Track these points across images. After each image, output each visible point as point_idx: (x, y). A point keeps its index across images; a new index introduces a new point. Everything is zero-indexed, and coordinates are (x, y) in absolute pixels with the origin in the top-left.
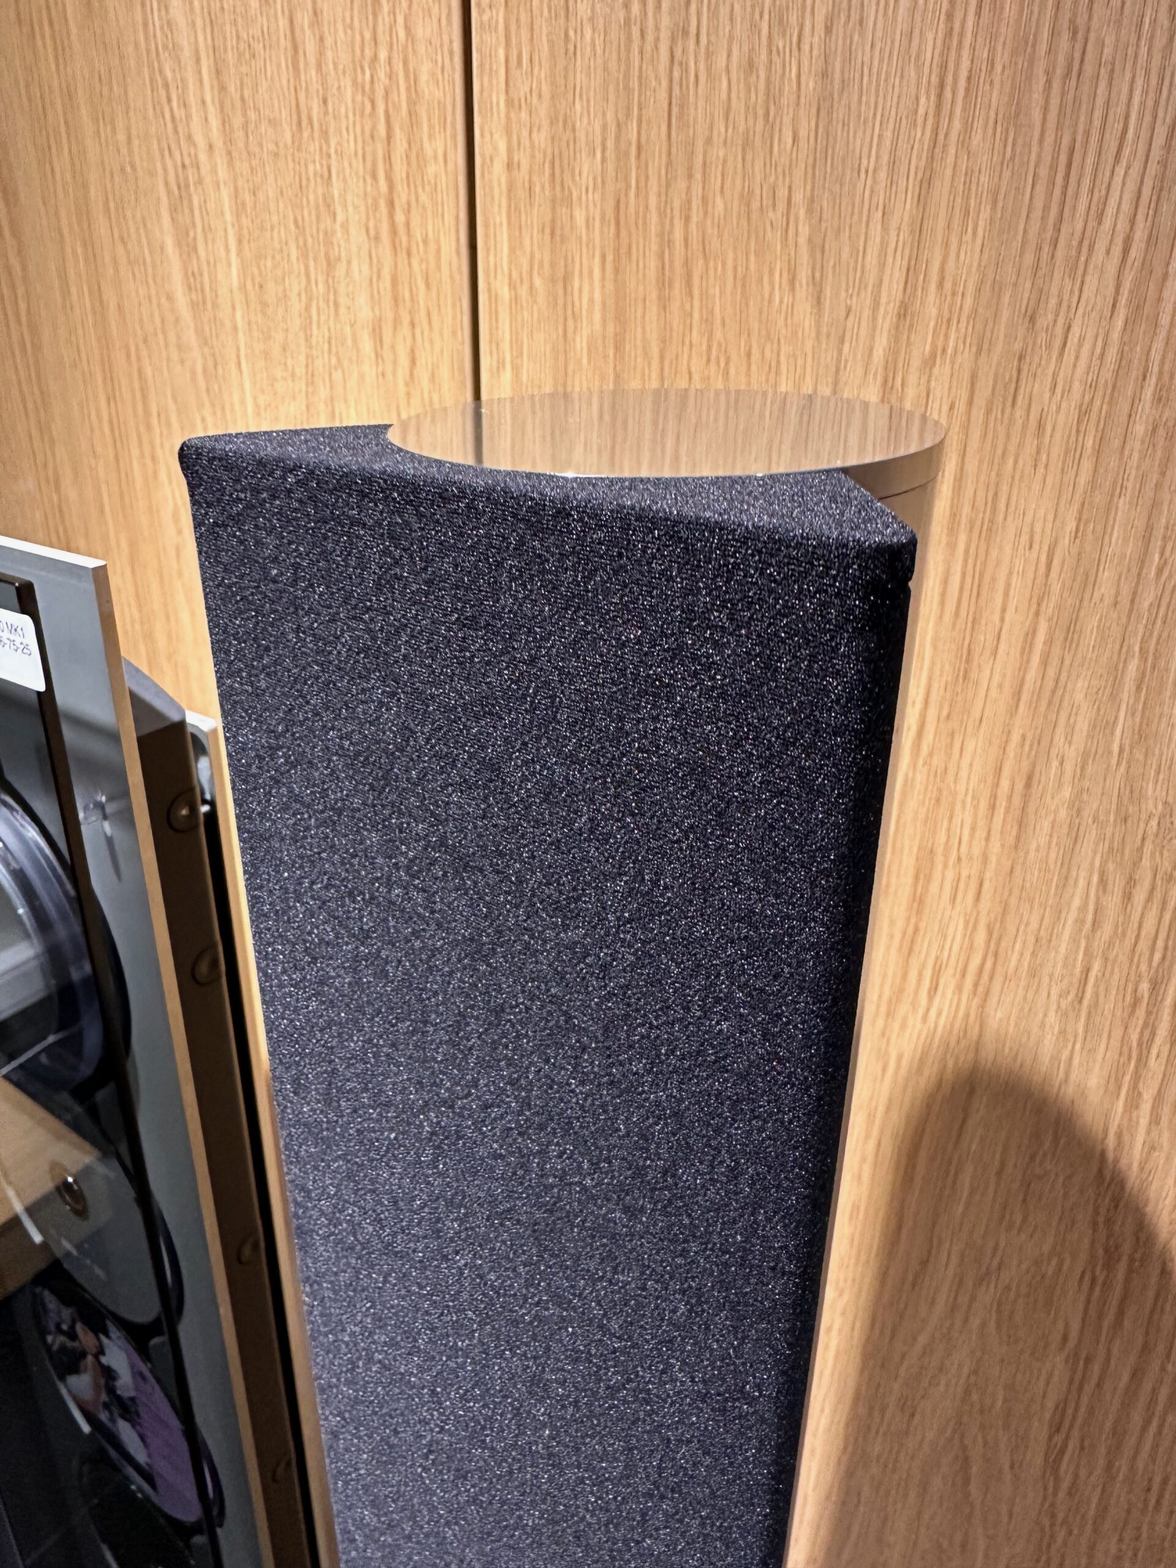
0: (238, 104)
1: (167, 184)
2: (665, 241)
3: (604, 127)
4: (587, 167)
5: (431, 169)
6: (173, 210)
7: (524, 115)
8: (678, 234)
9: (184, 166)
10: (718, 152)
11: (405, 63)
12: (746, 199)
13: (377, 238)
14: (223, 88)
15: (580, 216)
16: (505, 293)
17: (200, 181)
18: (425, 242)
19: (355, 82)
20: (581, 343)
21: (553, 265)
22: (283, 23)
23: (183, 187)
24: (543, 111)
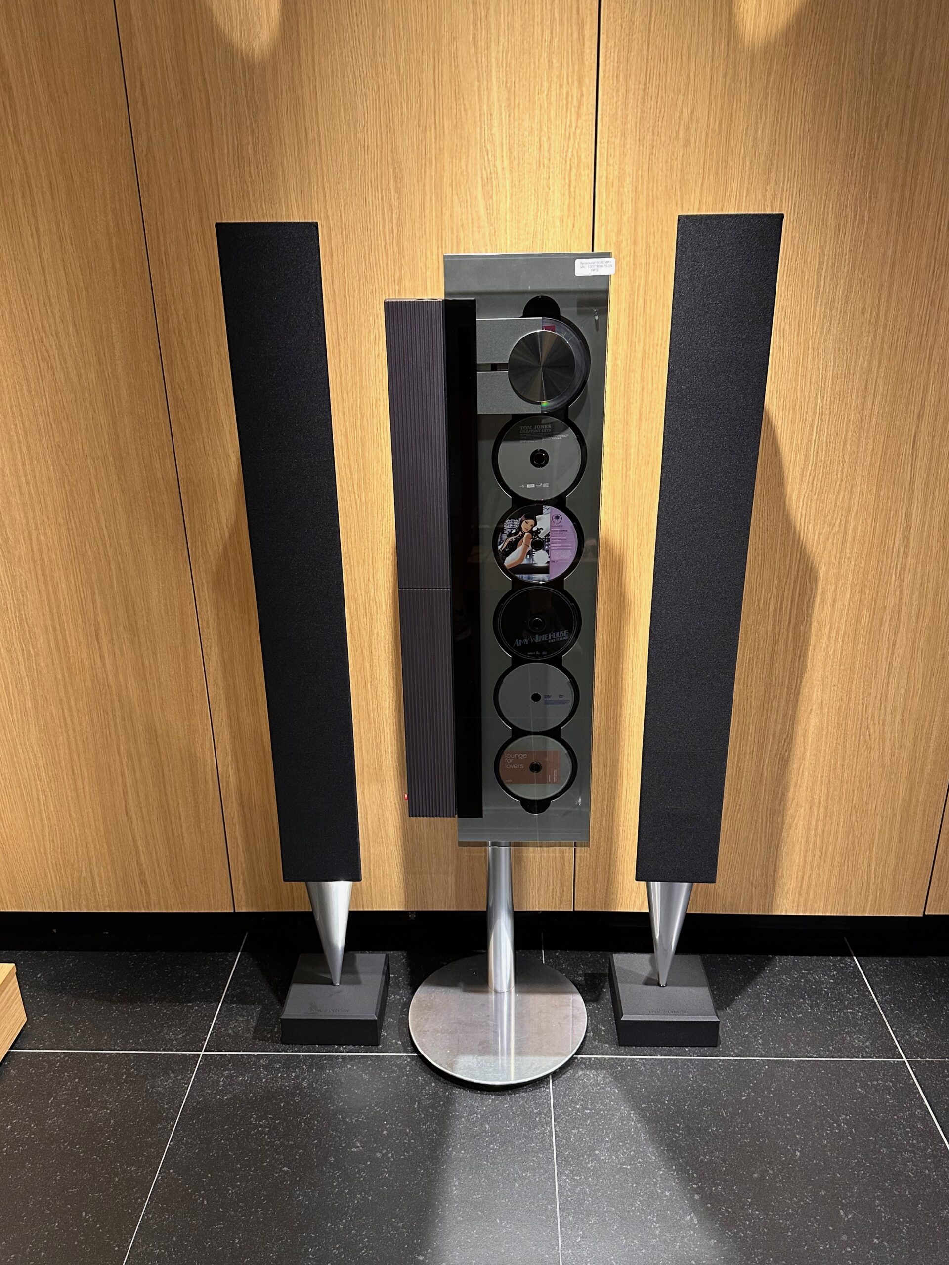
0: (517, 158)
1: (482, 178)
2: (648, 195)
3: (633, 171)
4: (628, 180)
5: (583, 178)
6: (483, 186)
7: (612, 167)
8: (651, 194)
9: (491, 173)
10: (660, 178)
11: (577, 153)
12: (666, 187)
13: (564, 194)
14: (511, 153)
15: (626, 190)
16: (604, 208)
17: (497, 178)
18: (580, 195)
19: (560, 156)
20: (625, 219)
21: (618, 201)
22: (537, 139)
23: (489, 179)
24: (617, 167)
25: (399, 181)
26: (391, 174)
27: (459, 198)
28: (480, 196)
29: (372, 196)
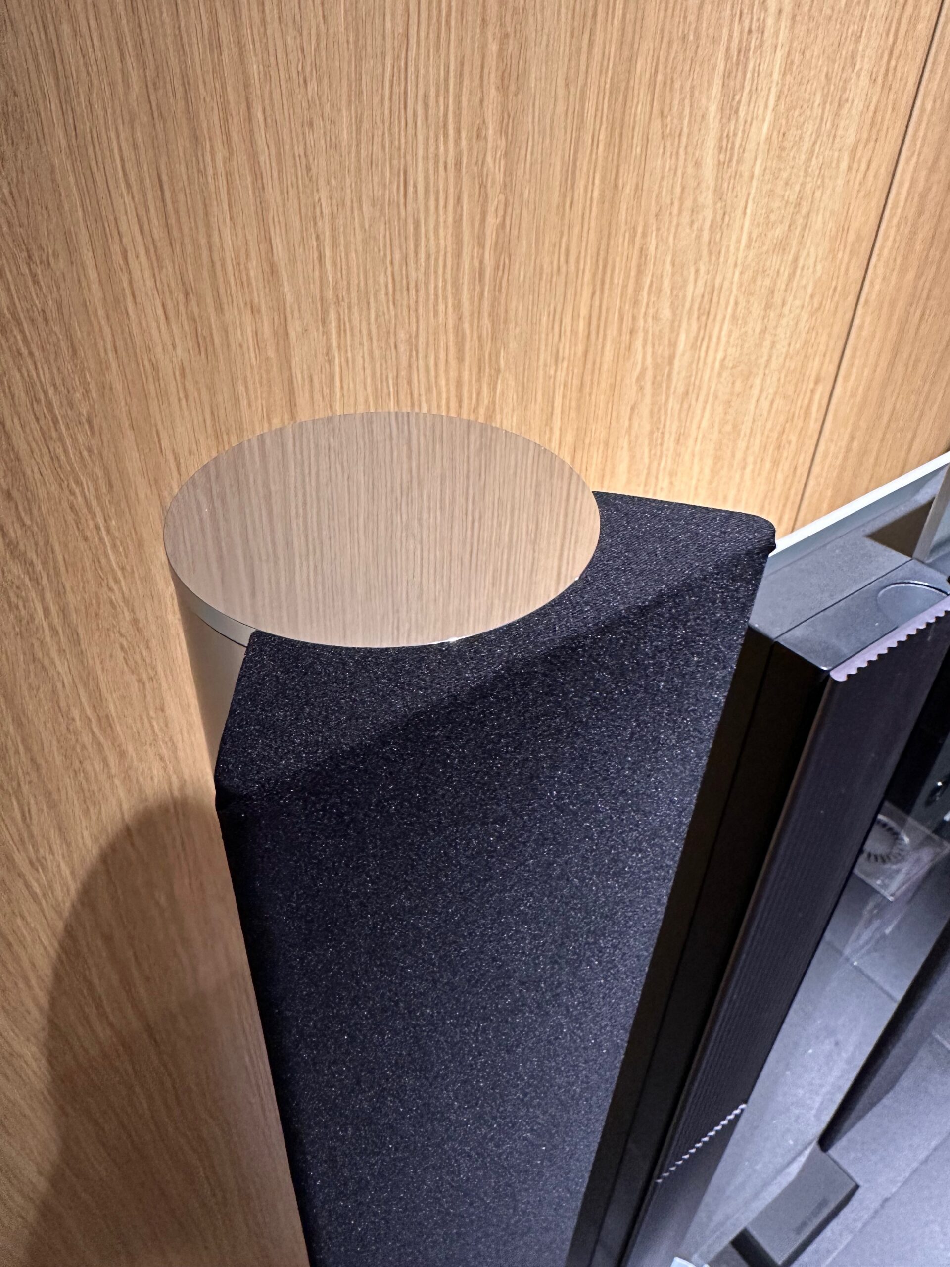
25: (513, 88)
26: (492, 61)
27: (664, 126)
28: (713, 109)
29: (426, 158)
